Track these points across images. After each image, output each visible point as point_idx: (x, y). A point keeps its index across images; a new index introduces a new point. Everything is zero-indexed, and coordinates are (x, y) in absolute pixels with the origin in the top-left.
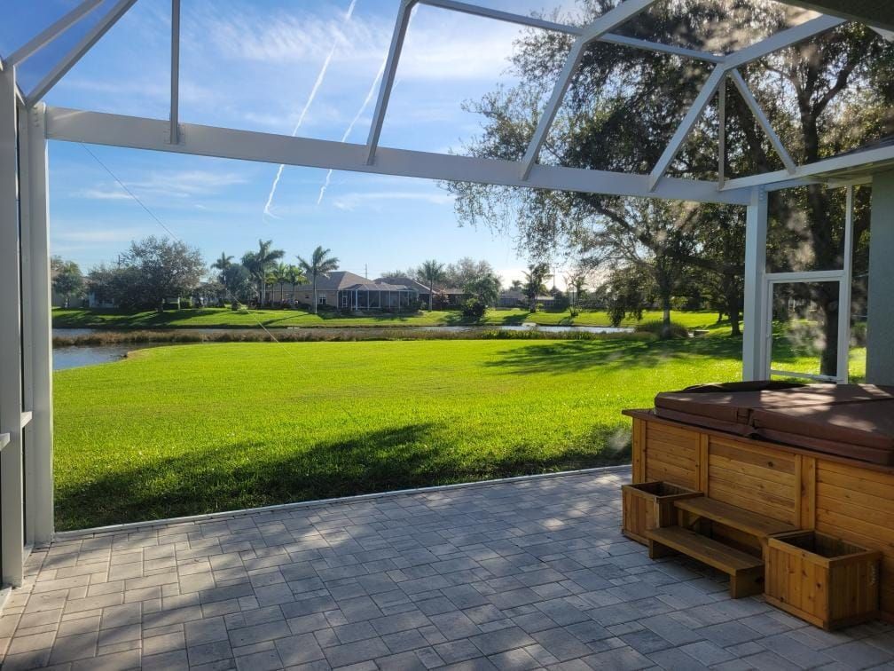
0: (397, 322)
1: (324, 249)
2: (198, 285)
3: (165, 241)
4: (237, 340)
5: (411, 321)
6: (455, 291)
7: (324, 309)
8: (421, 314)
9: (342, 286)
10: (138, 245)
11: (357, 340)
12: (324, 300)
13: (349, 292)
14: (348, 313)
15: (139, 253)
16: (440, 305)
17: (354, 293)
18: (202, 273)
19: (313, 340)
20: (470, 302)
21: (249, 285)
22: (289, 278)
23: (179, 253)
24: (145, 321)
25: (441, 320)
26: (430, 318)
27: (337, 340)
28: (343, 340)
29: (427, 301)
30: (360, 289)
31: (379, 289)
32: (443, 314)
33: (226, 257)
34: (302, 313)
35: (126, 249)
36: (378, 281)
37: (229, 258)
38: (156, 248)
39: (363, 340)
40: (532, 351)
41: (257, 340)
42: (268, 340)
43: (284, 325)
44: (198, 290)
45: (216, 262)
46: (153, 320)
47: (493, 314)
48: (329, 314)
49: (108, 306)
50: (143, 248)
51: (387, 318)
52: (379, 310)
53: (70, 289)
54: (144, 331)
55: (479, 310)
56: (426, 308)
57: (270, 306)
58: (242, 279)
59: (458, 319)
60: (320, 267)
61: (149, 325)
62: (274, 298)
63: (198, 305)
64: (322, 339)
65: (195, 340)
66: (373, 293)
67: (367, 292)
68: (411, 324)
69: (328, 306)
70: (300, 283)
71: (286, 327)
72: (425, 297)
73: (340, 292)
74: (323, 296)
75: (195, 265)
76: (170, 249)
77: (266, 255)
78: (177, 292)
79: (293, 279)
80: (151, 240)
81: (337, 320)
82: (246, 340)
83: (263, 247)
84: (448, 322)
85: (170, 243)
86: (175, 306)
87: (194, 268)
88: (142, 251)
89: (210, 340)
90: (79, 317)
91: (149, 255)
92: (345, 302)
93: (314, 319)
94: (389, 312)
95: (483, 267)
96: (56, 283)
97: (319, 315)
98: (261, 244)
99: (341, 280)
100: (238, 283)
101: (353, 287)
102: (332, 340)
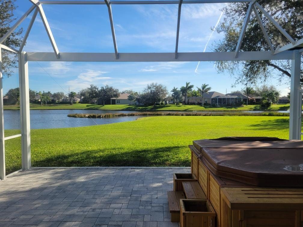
0: (233, 109)
1: (206, 84)
2: (165, 98)
3: (156, 84)
4: (173, 115)
5: (239, 109)
6: (258, 98)
7: (206, 105)
8: (243, 106)
9: (213, 97)
10: (149, 85)
11: (212, 115)
12: (207, 102)
13: (215, 99)
14: (214, 106)
15: (149, 88)
16: (251, 102)
17: (217, 99)
18: (167, 93)
19: (197, 115)
20: (264, 102)
21: (181, 97)
22: (195, 94)
23: (160, 88)
24: (150, 109)
25: (251, 108)
26: (246, 108)
27: (205, 115)
28: (207, 116)
29: (246, 102)
30: (219, 97)
31: (226, 98)
32: (253, 106)
33: (175, 88)
34: (198, 106)
35: (146, 87)
36: (227, 95)
37: (176, 89)
38: (154, 86)
39: (214, 116)
40: (277, 121)
41: (179, 115)
42: (182, 115)
43: (191, 110)
44: (165, 99)
45: (172, 90)
46: (152, 109)
47: (274, 106)
48: (207, 107)
49: (141, 104)
50: (150, 86)
51: (229, 108)
52: (226, 105)
53: (133, 99)
54: (147, 112)
55: (268, 105)
56: (246, 104)
57: (188, 104)
58: (179, 95)
59: (258, 108)
60: (204, 90)
61: (151, 110)
62: (190, 101)
63: (166, 104)
64: (200, 115)
65: (161, 115)
66: (224, 99)
67: (222, 98)
68: (238, 110)
69: (208, 104)
70: (198, 96)
71: (192, 111)
72: (245, 100)
73: (212, 99)
74: (206, 100)
75: (165, 91)
76: (158, 86)
77: (188, 87)
78: (159, 100)
79: (196, 94)
80: (153, 84)
81: (210, 108)
82: (176, 115)
83: (187, 84)
84: (254, 109)
85: (158, 85)
86: (159, 104)
87: (165, 92)
88: (150, 87)
89: (164, 115)
90: (133, 108)
91: (152, 89)
92: (214, 102)
93: (202, 108)
94: (230, 105)
95: (272, 87)
96: (128, 98)
97: (204, 107)
98: (187, 83)
99: (212, 95)
100: (178, 96)
101: (216, 97)
102: (204, 116)
